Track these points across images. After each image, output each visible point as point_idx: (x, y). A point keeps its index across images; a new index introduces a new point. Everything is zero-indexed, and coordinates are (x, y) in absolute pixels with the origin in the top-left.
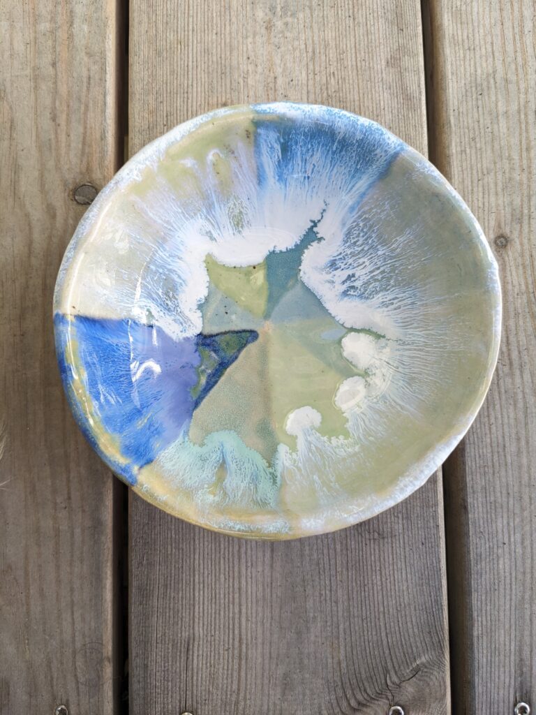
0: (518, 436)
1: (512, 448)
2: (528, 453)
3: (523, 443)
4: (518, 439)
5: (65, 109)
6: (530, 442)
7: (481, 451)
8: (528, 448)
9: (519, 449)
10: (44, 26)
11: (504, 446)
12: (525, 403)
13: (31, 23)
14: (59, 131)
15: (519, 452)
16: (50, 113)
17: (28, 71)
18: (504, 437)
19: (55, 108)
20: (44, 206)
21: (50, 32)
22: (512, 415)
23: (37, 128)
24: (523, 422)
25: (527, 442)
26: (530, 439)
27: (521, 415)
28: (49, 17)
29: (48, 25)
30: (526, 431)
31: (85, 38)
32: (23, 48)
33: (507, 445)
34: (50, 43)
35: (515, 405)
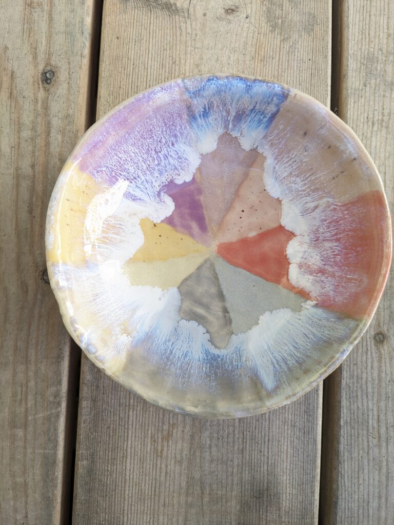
0: (380, 495)
1: (374, 504)
2: (387, 508)
3: (383, 500)
4: (380, 497)
5: (40, 204)
6: (389, 500)
7: (350, 505)
8: (387, 504)
9: (380, 505)
10: (26, 134)
11: (368, 502)
12: (388, 469)
13: (16, 130)
14: (34, 222)
15: (379, 507)
16: (28, 207)
17: (12, 171)
18: (368, 495)
19: (32, 202)
20: (19, 283)
21: (31, 139)
22: (377, 478)
23: (17, 218)
24: (385, 485)
25: (387, 500)
26: (389, 497)
27: (384, 478)
28: (31, 126)
29: (29, 132)
30: (386, 491)
31: (59, 147)
32: (9, 150)
33: (371, 501)
34: (30, 148)
35: (380, 470)
